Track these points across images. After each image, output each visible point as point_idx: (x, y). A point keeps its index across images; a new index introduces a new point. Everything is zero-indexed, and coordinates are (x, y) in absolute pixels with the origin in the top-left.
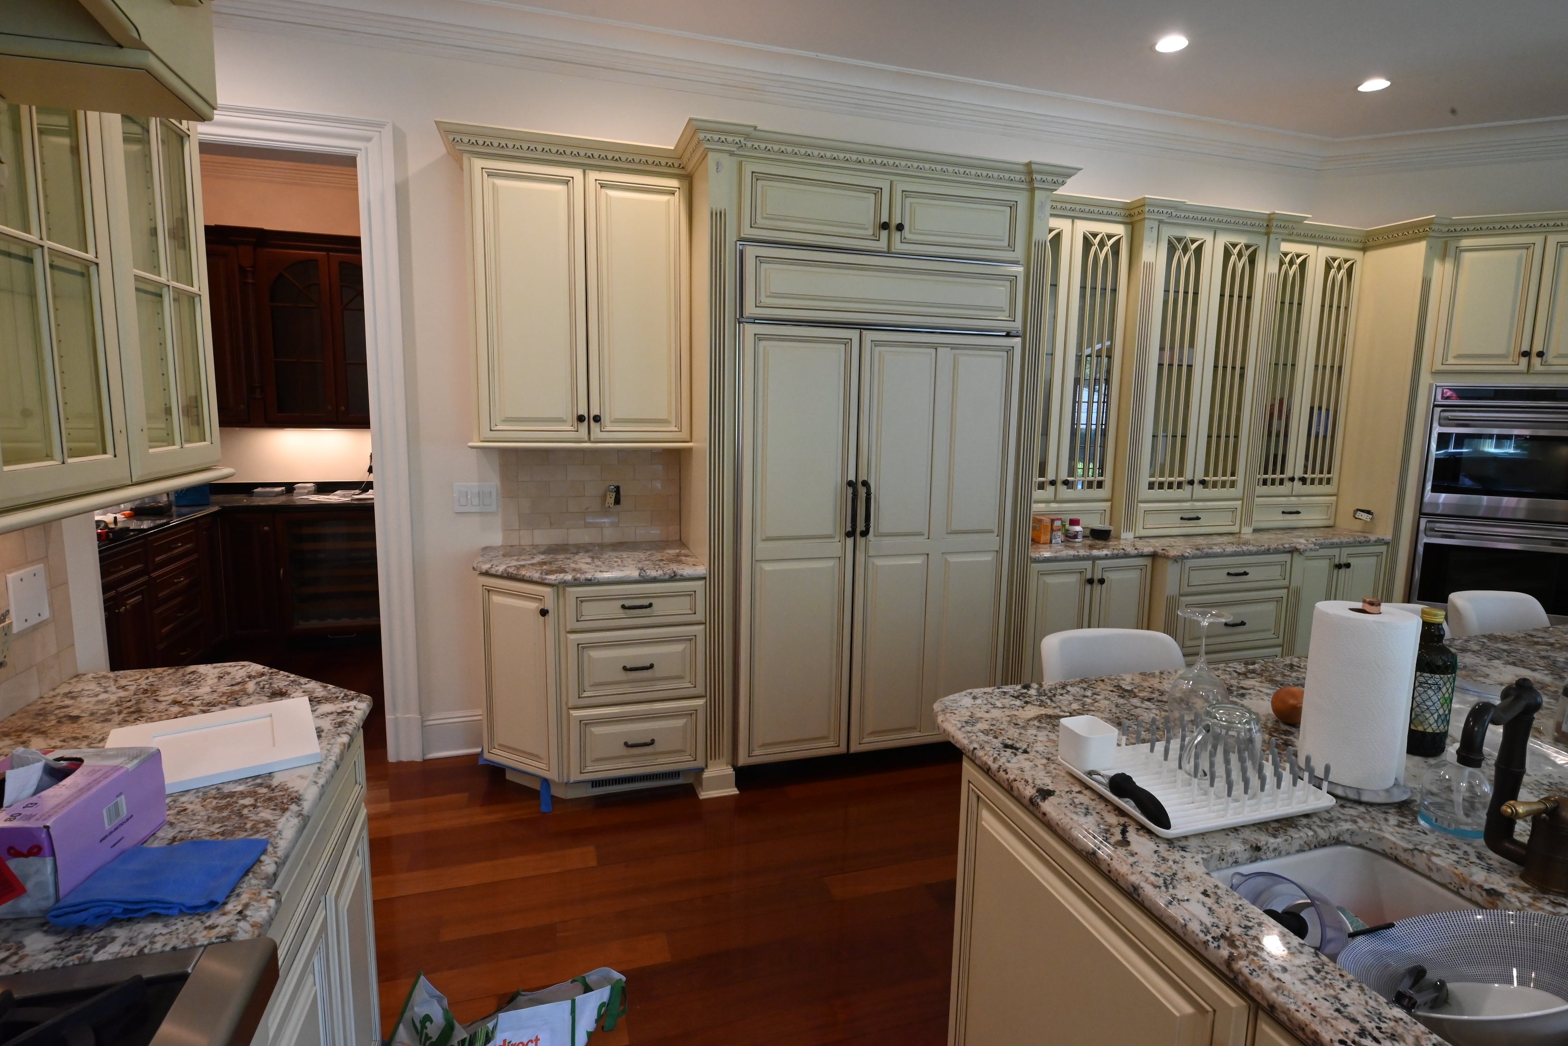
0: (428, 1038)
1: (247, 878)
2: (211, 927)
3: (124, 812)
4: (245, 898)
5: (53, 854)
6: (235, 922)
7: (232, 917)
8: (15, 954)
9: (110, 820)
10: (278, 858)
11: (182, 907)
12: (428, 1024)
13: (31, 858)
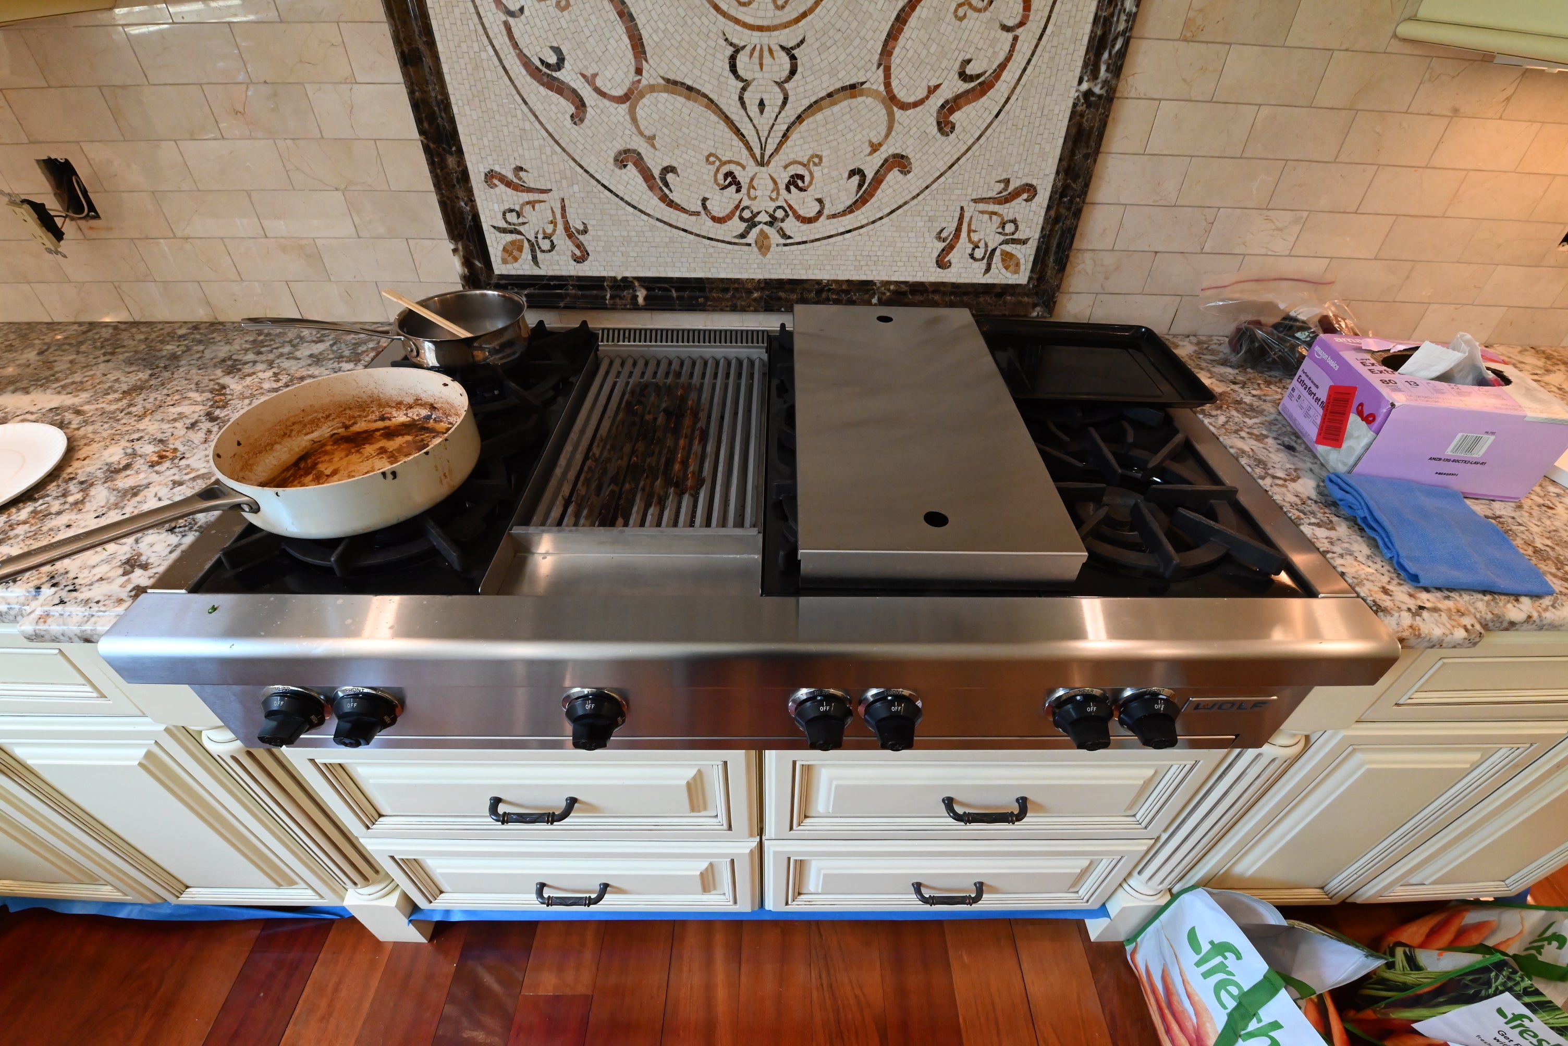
0: (1539, 949)
1: (1480, 596)
2: (1385, 591)
3: (1479, 453)
4: (1449, 604)
5: (1377, 433)
6: (1404, 607)
7: (1412, 604)
8: (1285, 480)
9: (1456, 449)
10: (1540, 616)
11: (1396, 557)
12: (1555, 944)
13: (1364, 423)
